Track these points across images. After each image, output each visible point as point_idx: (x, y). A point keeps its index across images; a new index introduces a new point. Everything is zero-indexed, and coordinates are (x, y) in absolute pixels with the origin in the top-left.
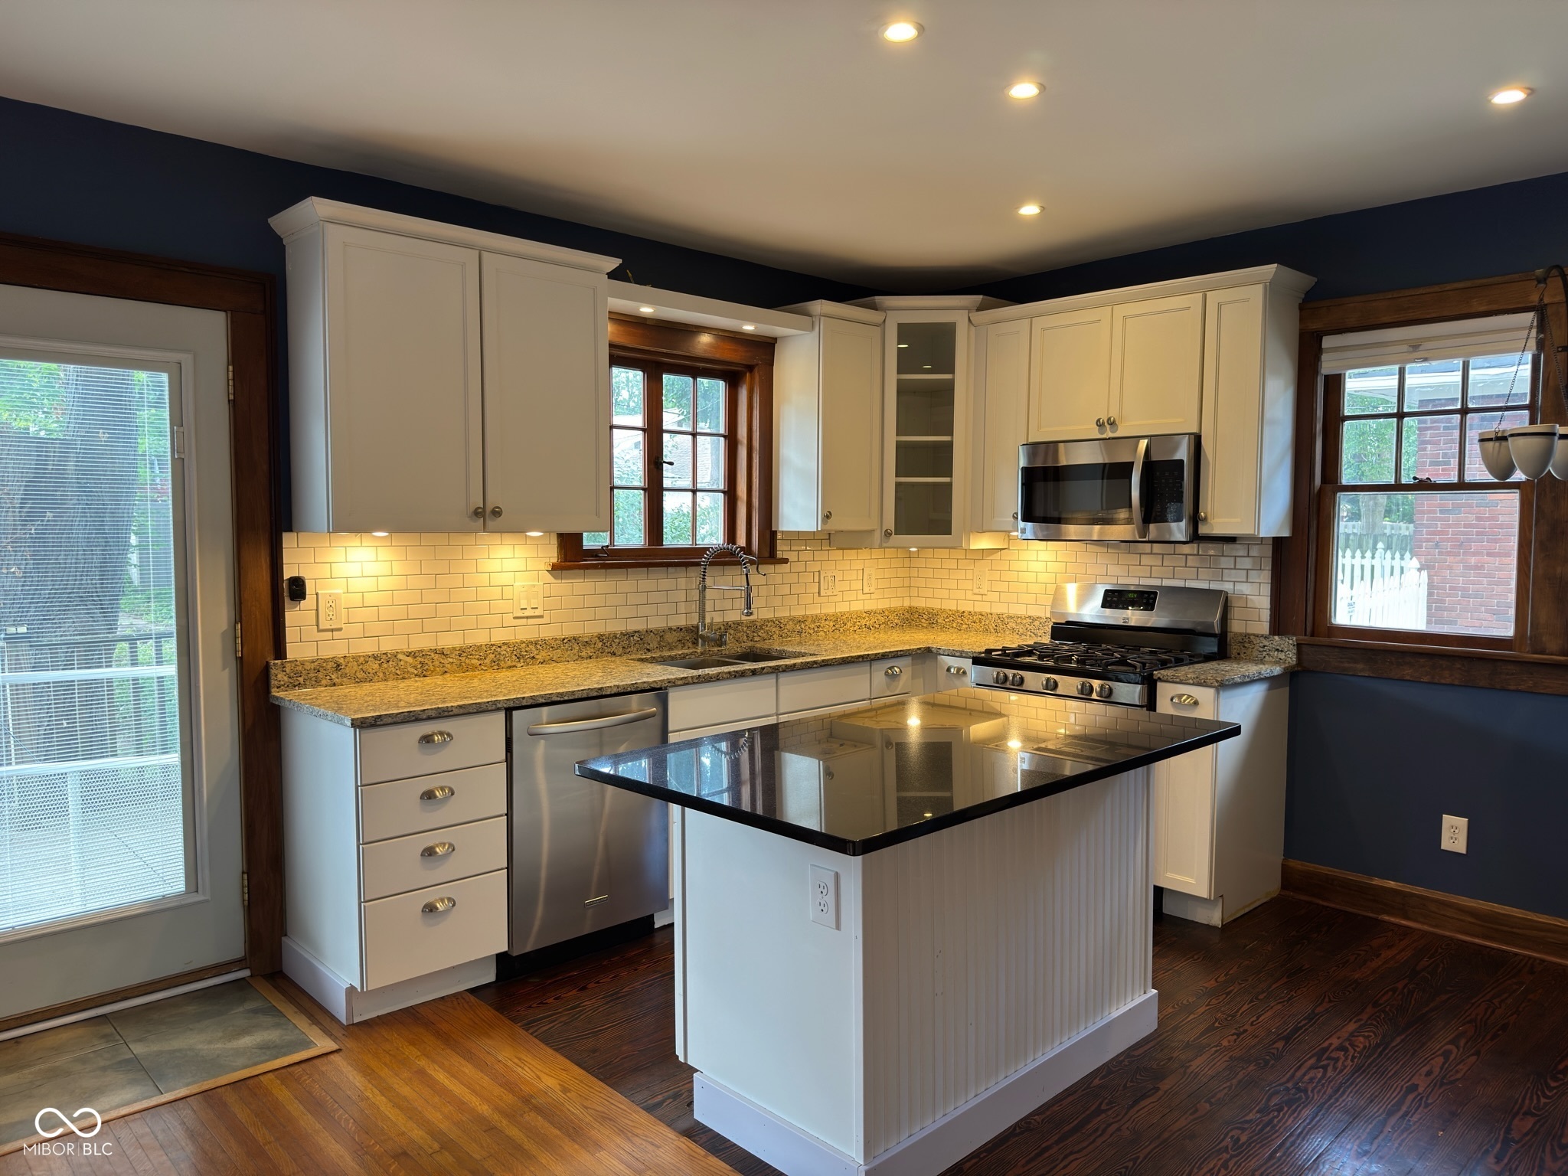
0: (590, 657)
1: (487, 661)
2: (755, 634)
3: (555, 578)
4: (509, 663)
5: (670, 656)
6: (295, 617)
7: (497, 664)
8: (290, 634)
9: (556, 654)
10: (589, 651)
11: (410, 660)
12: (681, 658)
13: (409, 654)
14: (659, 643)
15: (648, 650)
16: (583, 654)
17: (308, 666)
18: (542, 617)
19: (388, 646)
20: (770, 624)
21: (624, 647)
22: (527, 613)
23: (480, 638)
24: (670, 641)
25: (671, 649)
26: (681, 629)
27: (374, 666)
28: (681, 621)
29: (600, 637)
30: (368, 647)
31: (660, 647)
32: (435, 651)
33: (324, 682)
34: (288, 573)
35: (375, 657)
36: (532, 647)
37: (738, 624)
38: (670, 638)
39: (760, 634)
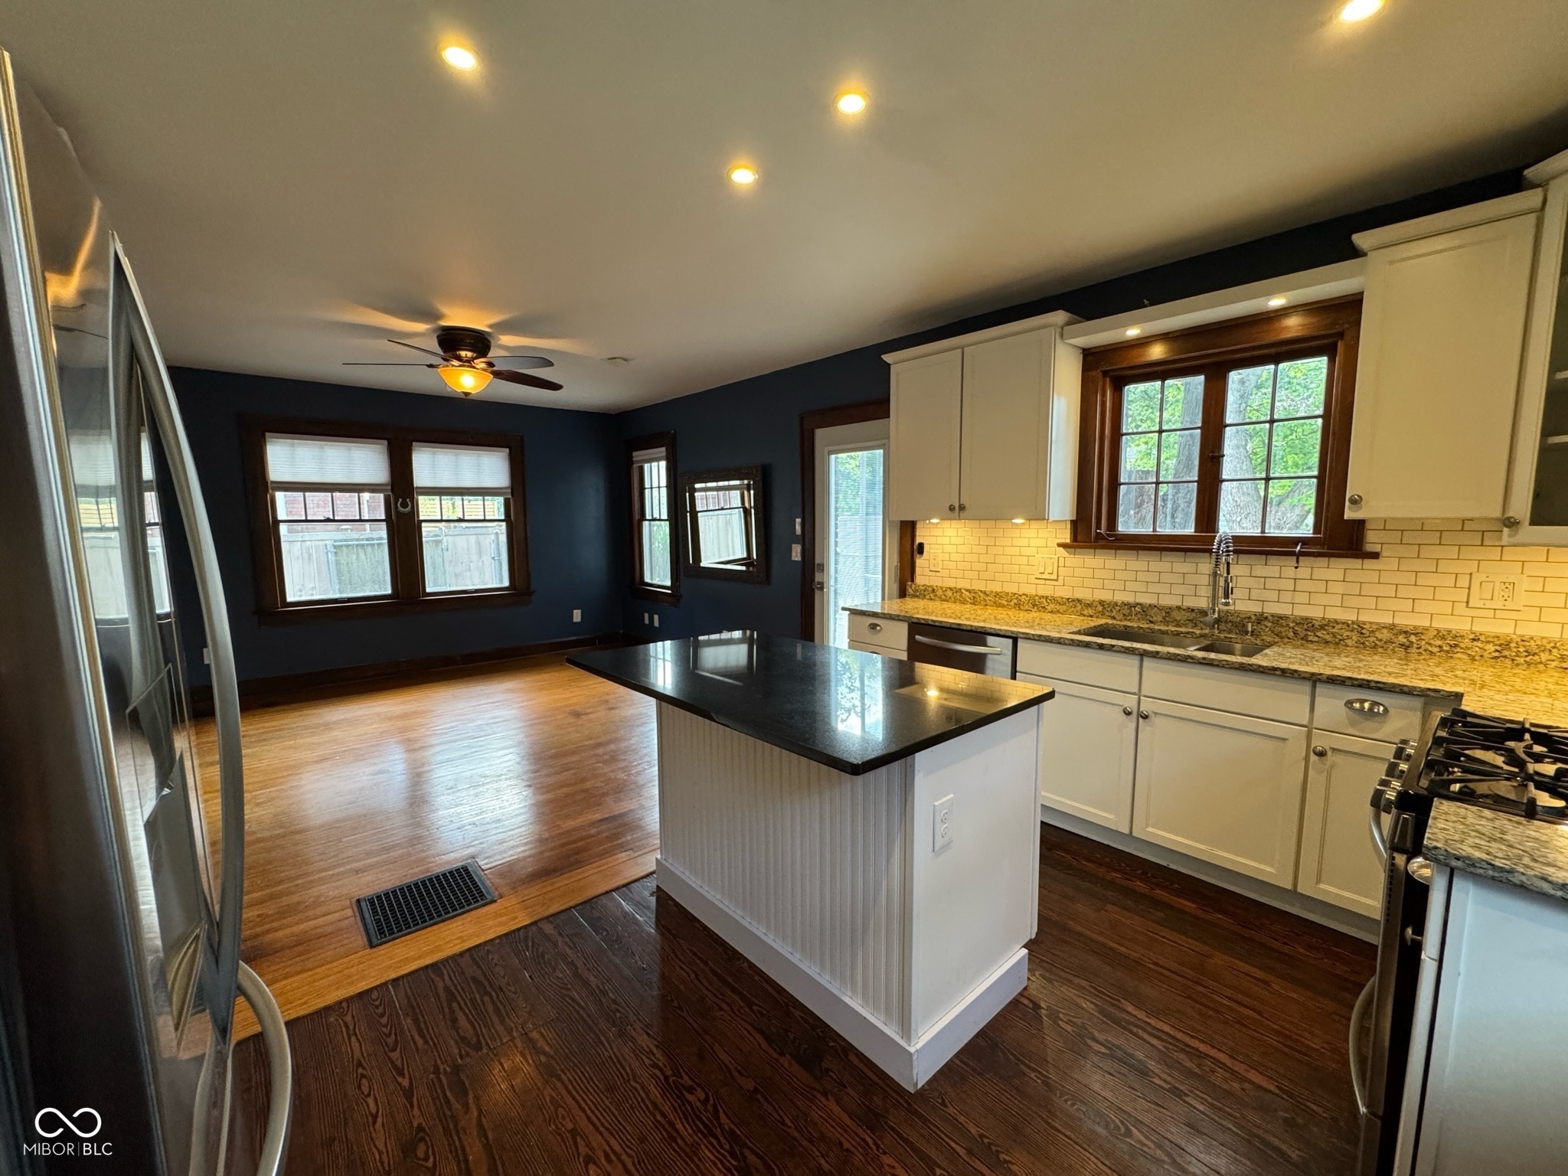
0: (1091, 616)
1: (1012, 604)
2: (1309, 633)
3: (1069, 554)
4: (1027, 608)
5: (1160, 630)
6: (920, 562)
7: (1018, 606)
8: (918, 571)
9: (1062, 608)
10: (1090, 611)
11: (967, 593)
12: (1174, 635)
13: (967, 590)
14: (1164, 618)
15: (1151, 622)
16: (1085, 612)
17: (921, 588)
18: (1057, 580)
19: (962, 584)
20: (1340, 626)
21: (1124, 615)
22: (1044, 576)
23: (1011, 588)
24: (1178, 618)
25: (1178, 625)
26: (1193, 610)
27: (949, 593)
28: (1190, 602)
29: (1101, 603)
30: (951, 583)
31: (1165, 622)
32: (981, 591)
33: (927, 597)
34: (918, 540)
35: (951, 589)
36: (1044, 600)
37: (1281, 618)
38: (1176, 615)
39: (1319, 634)
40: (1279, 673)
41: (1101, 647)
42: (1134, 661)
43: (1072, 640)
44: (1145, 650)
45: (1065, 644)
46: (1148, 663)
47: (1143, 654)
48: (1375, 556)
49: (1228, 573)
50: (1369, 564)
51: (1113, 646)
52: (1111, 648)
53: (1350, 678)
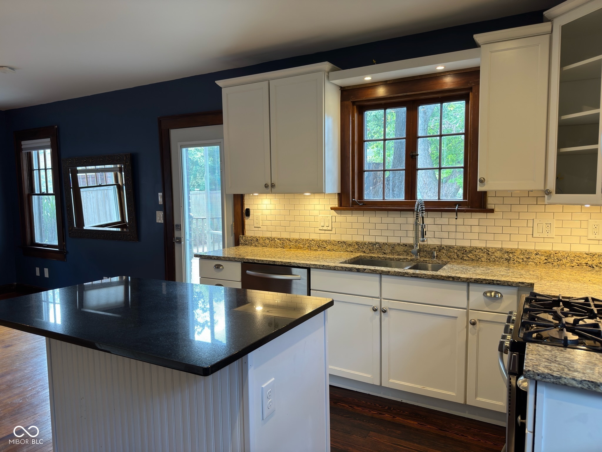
0: (352, 252)
1: (306, 246)
2: (464, 255)
3: (338, 214)
4: (315, 248)
5: (389, 258)
6: (247, 221)
7: (310, 248)
8: (247, 227)
9: (335, 248)
10: (351, 249)
11: (279, 241)
12: (397, 260)
13: (278, 239)
14: (391, 251)
15: (385, 253)
16: (348, 250)
17: (249, 239)
18: (331, 230)
19: (274, 235)
20: (478, 251)
21: (370, 250)
22: (324, 228)
23: (305, 237)
24: (399, 250)
25: (399, 255)
26: (406, 245)
27: (267, 241)
28: (405, 241)
29: (357, 243)
30: (268, 235)
31: (392, 253)
32: (287, 239)
33: (253, 245)
34: (246, 207)
35: (268, 238)
36: (325, 243)
37: (450, 247)
38: (398, 249)
39: (469, 256)
40: (451, 279)
41: (358, 270)
42: (376, 278)
43: (342, 267)
44: (382, 271)
45: (338, 270)
46: (385, 278)
47: (381, 273)
48: (492, 211)
49: (423, 223)
50: (490, 215)
51: (365, 269)
52: (363, 271)
53: (485, 280)
